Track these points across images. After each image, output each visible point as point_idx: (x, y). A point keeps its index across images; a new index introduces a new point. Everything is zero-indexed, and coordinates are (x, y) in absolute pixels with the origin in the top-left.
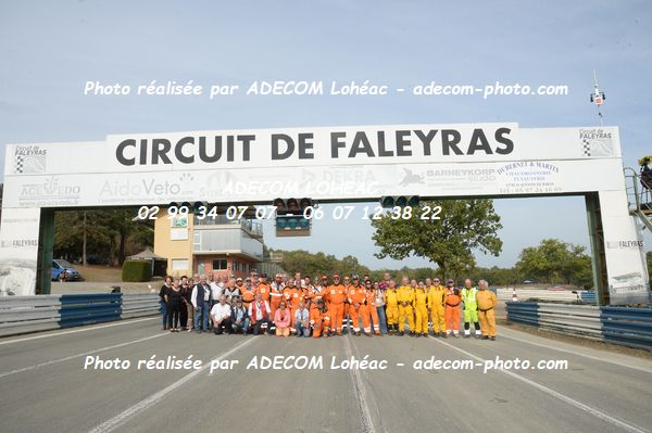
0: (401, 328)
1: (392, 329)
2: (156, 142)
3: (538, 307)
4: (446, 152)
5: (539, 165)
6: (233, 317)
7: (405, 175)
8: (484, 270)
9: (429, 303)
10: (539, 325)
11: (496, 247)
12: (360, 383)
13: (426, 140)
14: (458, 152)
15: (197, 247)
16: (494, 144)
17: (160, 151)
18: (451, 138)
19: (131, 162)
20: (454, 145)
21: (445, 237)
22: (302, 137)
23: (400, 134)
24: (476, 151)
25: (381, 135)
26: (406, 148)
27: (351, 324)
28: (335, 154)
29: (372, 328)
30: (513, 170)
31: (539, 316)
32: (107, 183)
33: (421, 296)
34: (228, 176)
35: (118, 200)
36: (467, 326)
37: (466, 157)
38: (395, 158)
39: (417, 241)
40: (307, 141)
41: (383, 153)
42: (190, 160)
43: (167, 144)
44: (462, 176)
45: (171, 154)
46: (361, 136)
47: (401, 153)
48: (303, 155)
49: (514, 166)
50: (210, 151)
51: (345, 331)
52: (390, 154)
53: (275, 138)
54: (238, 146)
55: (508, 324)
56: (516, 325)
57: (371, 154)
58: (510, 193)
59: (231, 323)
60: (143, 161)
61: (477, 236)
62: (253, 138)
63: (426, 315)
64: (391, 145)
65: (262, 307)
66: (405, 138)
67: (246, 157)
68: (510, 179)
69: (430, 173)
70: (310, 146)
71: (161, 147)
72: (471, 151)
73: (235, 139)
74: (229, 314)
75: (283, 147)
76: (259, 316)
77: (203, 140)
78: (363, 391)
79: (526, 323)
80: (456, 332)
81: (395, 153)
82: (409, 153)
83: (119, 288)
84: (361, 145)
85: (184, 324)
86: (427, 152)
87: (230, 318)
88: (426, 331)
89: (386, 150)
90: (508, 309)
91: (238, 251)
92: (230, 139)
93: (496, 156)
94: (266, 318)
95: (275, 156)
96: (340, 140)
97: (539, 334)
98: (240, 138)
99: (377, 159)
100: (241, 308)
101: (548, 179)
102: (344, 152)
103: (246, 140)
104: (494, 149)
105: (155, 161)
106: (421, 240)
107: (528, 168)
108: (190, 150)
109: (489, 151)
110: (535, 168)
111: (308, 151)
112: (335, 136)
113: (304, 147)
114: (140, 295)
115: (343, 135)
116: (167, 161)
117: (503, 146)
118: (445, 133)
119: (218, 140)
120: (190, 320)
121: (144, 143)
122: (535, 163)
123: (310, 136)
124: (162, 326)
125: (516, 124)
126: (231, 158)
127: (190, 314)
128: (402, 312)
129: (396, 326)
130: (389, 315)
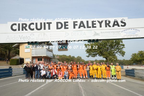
0: (94, 77)
1: (91, 77)
2: (23, 24)
3: (135, 71)
4: (106, 26)
5: (134, 29)
6: (46, 74)
7: (94, 33)
8: (120, 60)
9: (102, 69)
10: (135, 76)
11: (123, 54)
12: (82, 90)
13: (100, 23)
14: (110, 26)
15: (33, 54)
16: (120, 24)
17: (24, 27)
18: (108, 22)
19: (15, 30)
20: (108, 24)
21: (108, 50)
22: (65, 23)
23: (93, 22)
24: (115, 26)
25: (87, 22)
26: (95, 26)
27: (80, 75)
28: (74, 28)
29: (86, 77)
30: (126, 31)
31: (135, 74)
32: (8, 36)
33: (99, 68)
34: (44, 34)
35: (12, 41)
36: (113, 76)
37: (112, 28)
38: (92, 28)
39: (99, 52)
40: (67, 24)
41: (88, 27)
42: (33, 29)
43: (26, 25)
44: (111, 33)
45: (27, 28)
46: (82, 22)
47: (93, 27)
48: (65, 28)
49: (126, 30)
50: (39, 27)
51: (78, 78)
52: (90, 27)
53: (57, 23)
54: (47, 25)
55: (126, 76)
56: (128, 76)
57: (85, 27)
58: (125, 38)
59: (46, 76)
60: (19, 30)
61: (117, 50)
62: (51, 23)
63: (101, 73)
64: (90, 25)
65: (55, 71)
66: (94, 23)
67: (49, 29)
68: (125, 34)
69: (101, 33)
70: (67, 25)
71: (24, 26)
72: (113, 26)
73: (46, 23)
74: (45, 73)
75: (60, 26)
76: (54, 74)
77: (36, 24)
78: (83, 92)
79: (131, 76)
80: (109, 78)
81: (92, 27)
82: (95, 27)
83: (11, 67)
84: (82, 25)
85: (32, 77)
86: (101, 26)
87: (45, 74)
88: (101, 77)
89: (89, 26)
90: (125, 72)
91: (45, 55)
92: (45, 23)
93: (121, 27)
94: (55, 75)
95: (58, 28)
96: (76, 23)
97: (135, 79)
98: (47, 23)
99: (86, 29)
100: (49, 71)
101: (136, 33)
102: (77, 27)
103: (49, 24)
104: (120, 25)
105: (23, 30)
106: (100, 51)
107: (131, 31)
108: (33, 27)
109: (119, 26)
110: (133, 31)
111: (67, 27)
112: (74, 22)
113: (65, 25)
114: (18, 69)
115: (77, 22)
116: (26, 30)
117: (123, 24)
118: (106, 21)
119: (41, 24)
120: (34, 75)
121: (19, 24)
122: (132, 29)
123: (67, 22)
124: (25, 77)
125: (127, 18)
126: (45, 29)
127: (34, 74)
128: (94, 72)
129: (92, 76)
130: (90, 73)
